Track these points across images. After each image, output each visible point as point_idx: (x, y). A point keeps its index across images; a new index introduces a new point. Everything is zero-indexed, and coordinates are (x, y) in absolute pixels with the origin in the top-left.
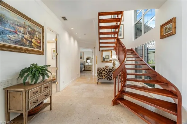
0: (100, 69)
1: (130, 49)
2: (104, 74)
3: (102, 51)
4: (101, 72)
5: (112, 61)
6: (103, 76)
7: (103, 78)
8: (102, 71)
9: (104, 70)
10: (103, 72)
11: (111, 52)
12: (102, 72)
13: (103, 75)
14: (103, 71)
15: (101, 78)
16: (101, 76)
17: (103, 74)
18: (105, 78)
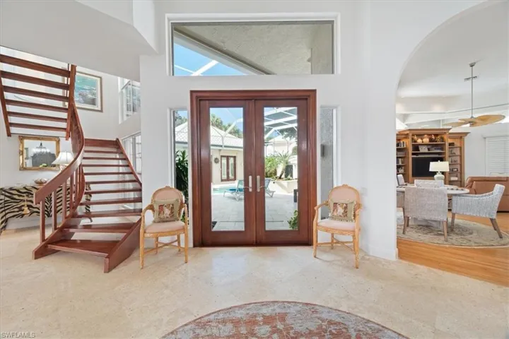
0: (11, 189)
1: (115, 140)
2: (26, 203)
3: (22, 138)
4: (13, 199)
5: (61, 167)
6: (23, 208)
7: (23, 215)
8: (19, 196)
9: (25, 193)
10: (26, 198)
11: (58, 142)
12: (21, 198)
13: (23, 206)
14: (24, 195)
15: (13, 216)
16: (16, 210)
17: (23, 204)
18: (32, 213)
